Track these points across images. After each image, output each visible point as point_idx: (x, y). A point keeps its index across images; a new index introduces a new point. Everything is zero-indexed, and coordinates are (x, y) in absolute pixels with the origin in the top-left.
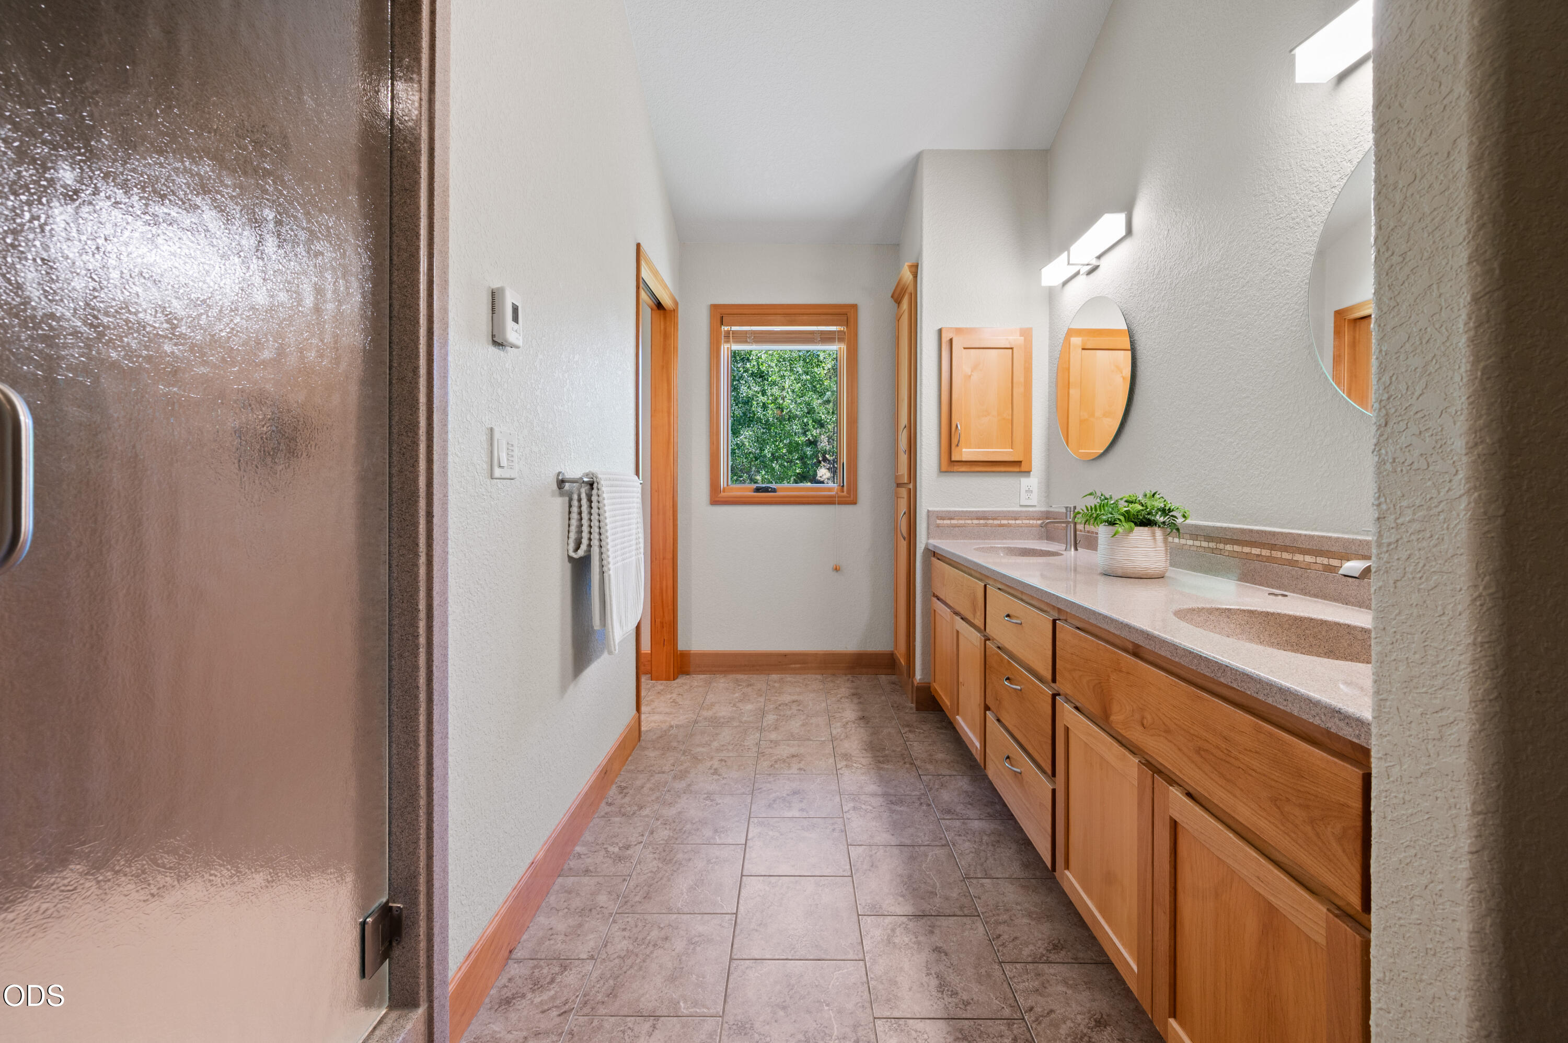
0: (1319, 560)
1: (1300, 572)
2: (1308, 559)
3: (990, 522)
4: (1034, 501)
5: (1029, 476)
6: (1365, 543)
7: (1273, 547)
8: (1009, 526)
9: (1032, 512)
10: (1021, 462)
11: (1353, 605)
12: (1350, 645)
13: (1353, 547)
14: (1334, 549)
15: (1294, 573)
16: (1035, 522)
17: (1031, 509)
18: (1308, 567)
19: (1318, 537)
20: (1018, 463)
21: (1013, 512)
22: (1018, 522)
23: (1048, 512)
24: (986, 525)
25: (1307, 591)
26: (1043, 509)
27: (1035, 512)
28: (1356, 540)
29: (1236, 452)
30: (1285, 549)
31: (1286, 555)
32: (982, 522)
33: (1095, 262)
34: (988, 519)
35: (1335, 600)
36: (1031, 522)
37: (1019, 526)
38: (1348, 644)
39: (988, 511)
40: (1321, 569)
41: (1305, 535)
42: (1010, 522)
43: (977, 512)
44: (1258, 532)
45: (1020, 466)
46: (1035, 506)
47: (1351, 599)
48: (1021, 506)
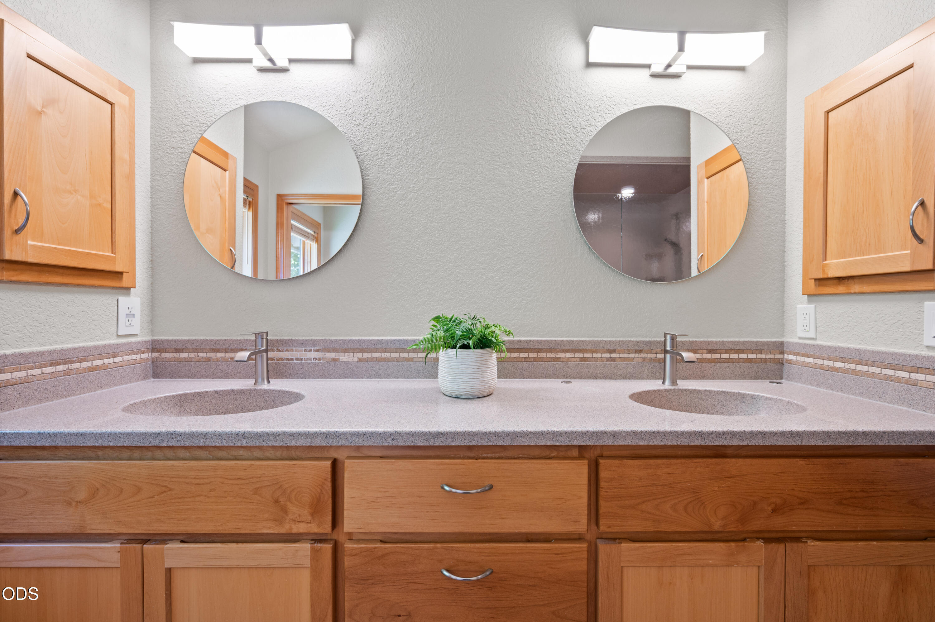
0: (577, 355)
1: (562, 364)
2: (568, 355)
3: (76, 365)
4: (136, 330)
5: (128, 294)
6: (608, 342)
7: (539, 351)
8: (105, 367)
9: (135, 343)
10: (121, 273)
11: (601, 378)
12: (660, 401)
13: (601, 345)
14: (588, 347)
15: (557, 366)
16: (138, 356)
17: (133, 340)
18: (568, 360)
19: (577, 341)
20: (119, 275)
21: (111, 346)
22: (117, 360)
23: (153, 341)
24: (68, 373)
25: (568, 376)
26: (148, 338)
27: (139, 342)
28: (603, 341)
29: (498, 284)
30: (550, 351)
31: (550, 355)
32: (60, 368)
33: (281, 62)
34: (72, 362)
35: (589, 378)
36: (134, 357)
37: (120, 365)
38: (659, 401)
39: (73, 349)
40: (578, 361)
41: (567, 341)
42: (107, 361)
43: (51, 352)
44: (526, 341)
45: (121, 279)
46: (136, 335)
47: (599, 375)
48: (118, 336)
